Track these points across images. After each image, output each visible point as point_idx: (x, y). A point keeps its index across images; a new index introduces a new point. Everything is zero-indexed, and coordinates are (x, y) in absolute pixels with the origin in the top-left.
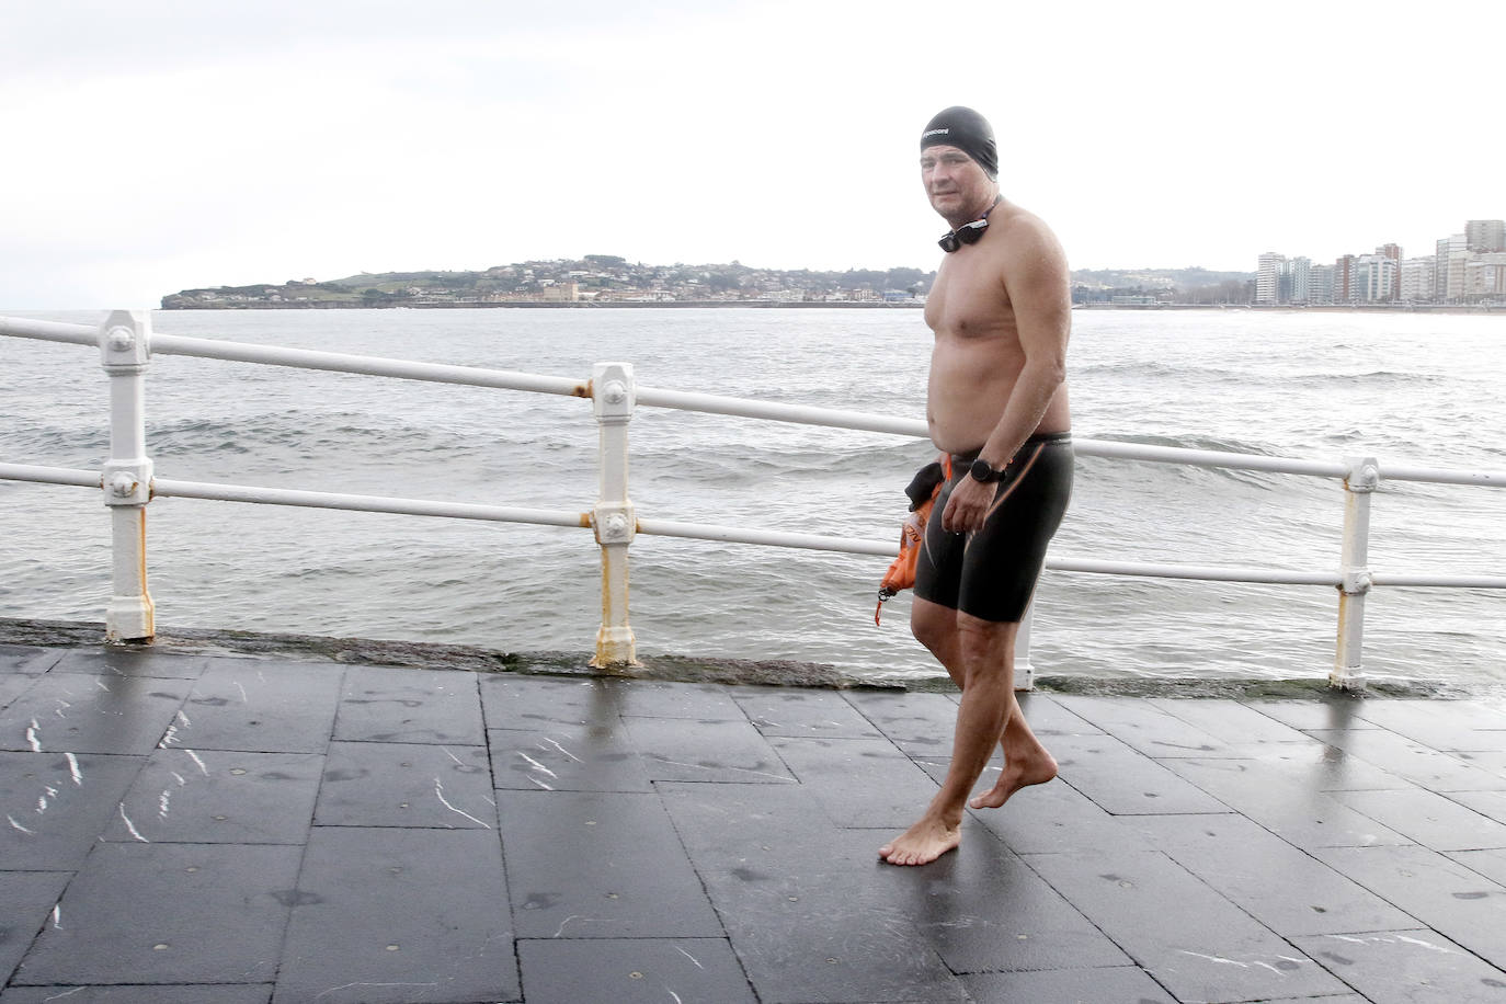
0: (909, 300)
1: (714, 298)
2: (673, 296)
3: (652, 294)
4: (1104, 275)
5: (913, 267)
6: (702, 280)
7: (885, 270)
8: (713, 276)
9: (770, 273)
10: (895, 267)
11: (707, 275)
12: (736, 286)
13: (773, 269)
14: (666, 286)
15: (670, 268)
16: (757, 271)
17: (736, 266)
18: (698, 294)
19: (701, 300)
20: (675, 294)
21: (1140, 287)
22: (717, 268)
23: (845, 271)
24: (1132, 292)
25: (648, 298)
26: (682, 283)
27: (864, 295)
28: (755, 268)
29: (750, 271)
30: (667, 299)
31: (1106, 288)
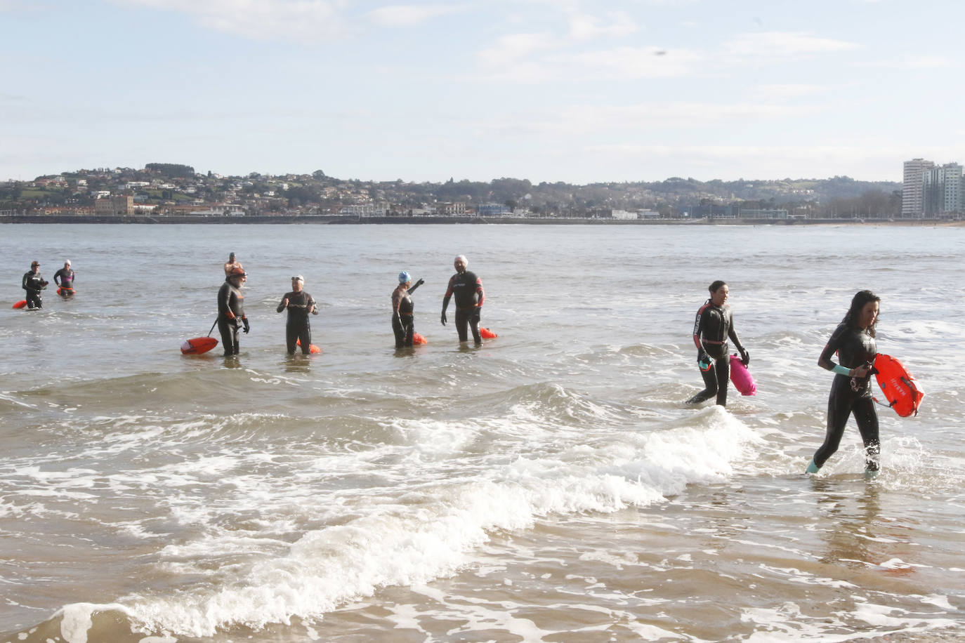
0: (506, 214)
1: (289, 212)
2: (244, 210)
3: (220, 208)
4: (739, 186)
5: (521, 178)
6: (279, 191)
7: (489, 181)
8: (291, 189)
9: (358, 185)
10: (499, 177)
11: (286, 186)
12: (316, 199)
13: (363, 180)
14: (238, 199)
15: (245, 179)
16: (343, 182)
17: (319, 175)
18: (273, 207)
19: (274, 214)
20: (246, 207)
21: (772, 199)
22: (299, 179)
23: (443, 183)
24: (762, 204)
25: (213, 212)
26: (256, 195)
27: (456, 208)
28: (341, 178)
29: (335, 182)
30: (237, 213)
31: (739, 200)
